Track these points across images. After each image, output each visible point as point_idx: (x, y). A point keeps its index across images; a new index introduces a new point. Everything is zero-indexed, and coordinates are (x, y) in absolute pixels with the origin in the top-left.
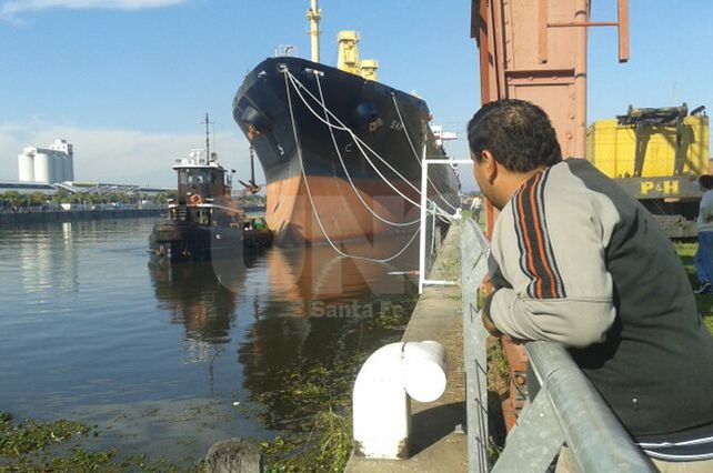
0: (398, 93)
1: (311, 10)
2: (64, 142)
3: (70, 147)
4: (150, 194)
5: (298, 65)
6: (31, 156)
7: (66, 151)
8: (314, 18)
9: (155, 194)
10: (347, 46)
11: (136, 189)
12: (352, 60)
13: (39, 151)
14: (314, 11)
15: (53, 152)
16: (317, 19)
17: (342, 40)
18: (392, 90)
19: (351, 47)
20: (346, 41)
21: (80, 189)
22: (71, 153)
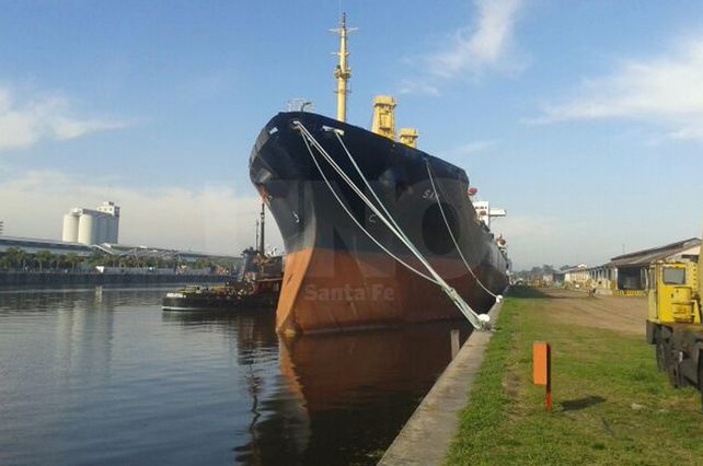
0: (433, 159)
1: (339, 67)
2: (111, 204)
3: (117, 209)
4: (189, 260)
5: (315, 122)
6: (77, 216)
7: (112, 212)
8: (341, 76)
9: (194, 260)
10: (382, 111)
11: (175, 254)
12: (388, 126)
13: (85, 212)
14: (342, 68)
15: (99, 213)
16: (346, 77)
17: (377, 105)
18: (426, 155)
19: (387, 112)
20: (381, 105)
21: (117, 252)
22: (117, 215)
